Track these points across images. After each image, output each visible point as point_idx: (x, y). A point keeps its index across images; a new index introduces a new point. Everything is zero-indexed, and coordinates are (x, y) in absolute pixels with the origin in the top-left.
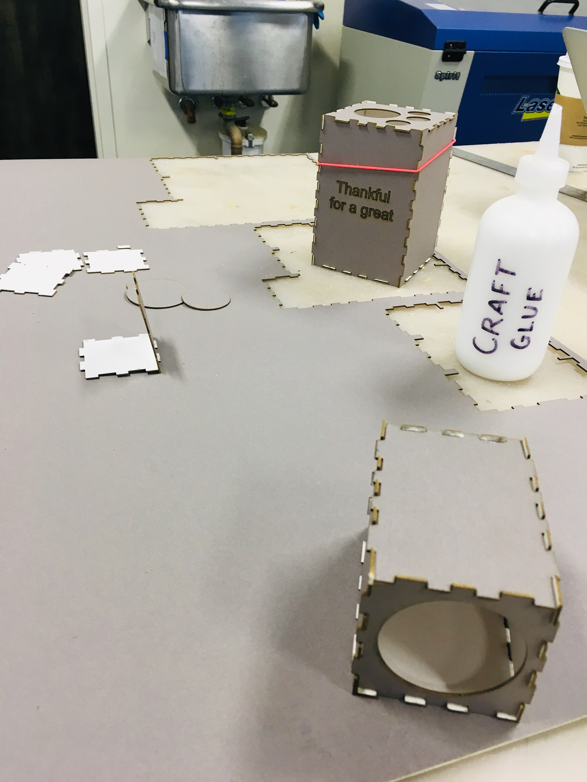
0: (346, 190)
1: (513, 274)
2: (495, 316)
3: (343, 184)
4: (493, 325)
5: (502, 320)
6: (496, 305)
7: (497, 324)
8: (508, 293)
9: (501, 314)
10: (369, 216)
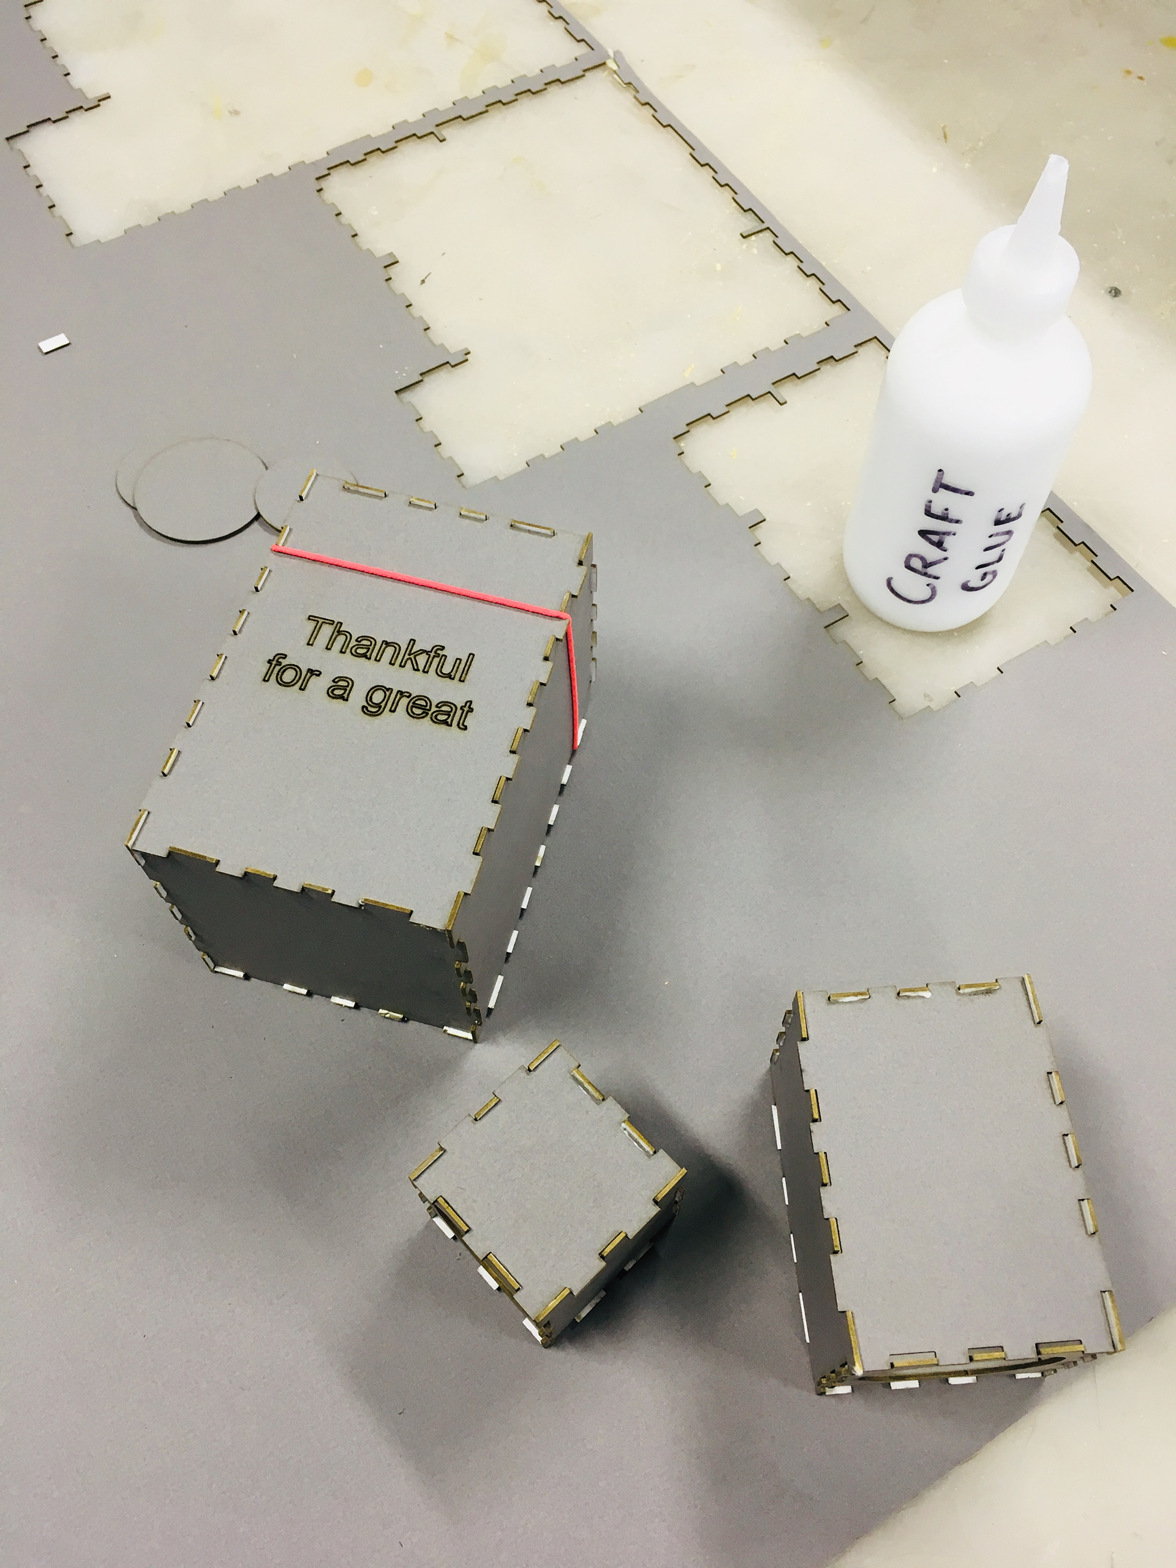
0: (332, 640)
1: (969, 493)
2: (932, 553)
3: (325, 626)
4: (927, 565)
5: (946, 559)
6: (935, 538)
7: (935, 564)
8: (957, 522)
9: (945, 551)
10: (390, 711)
